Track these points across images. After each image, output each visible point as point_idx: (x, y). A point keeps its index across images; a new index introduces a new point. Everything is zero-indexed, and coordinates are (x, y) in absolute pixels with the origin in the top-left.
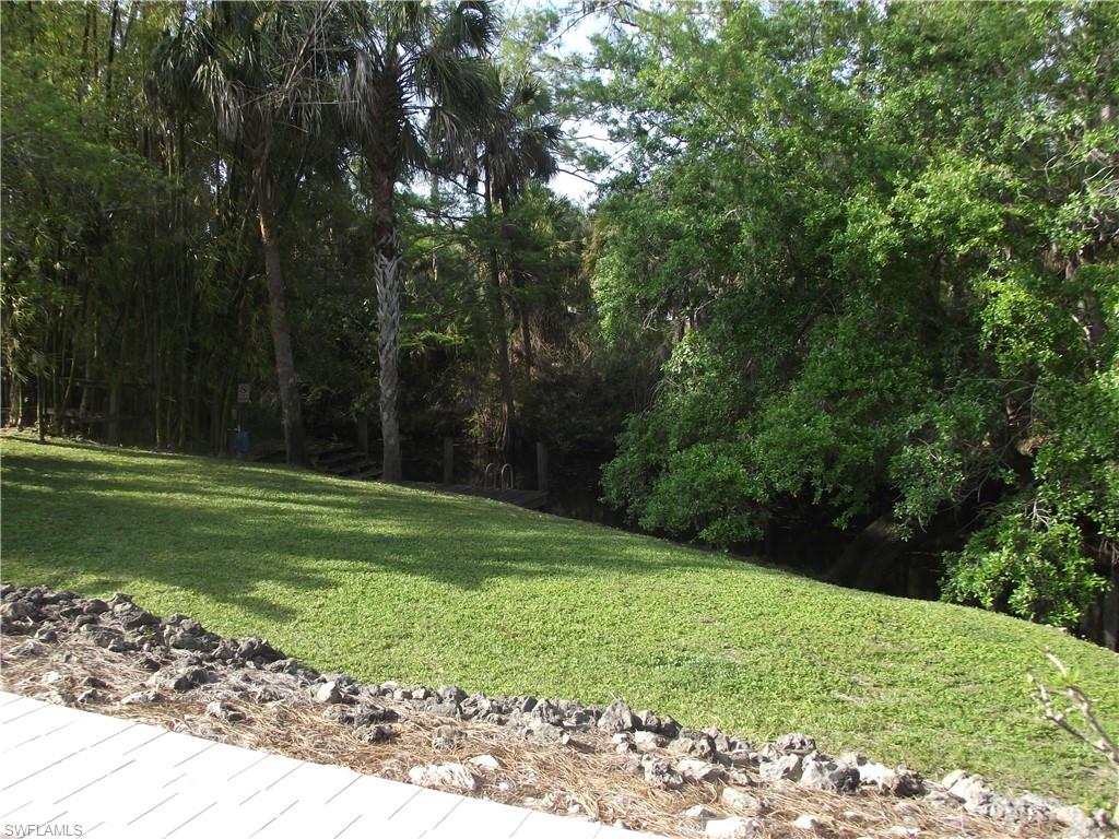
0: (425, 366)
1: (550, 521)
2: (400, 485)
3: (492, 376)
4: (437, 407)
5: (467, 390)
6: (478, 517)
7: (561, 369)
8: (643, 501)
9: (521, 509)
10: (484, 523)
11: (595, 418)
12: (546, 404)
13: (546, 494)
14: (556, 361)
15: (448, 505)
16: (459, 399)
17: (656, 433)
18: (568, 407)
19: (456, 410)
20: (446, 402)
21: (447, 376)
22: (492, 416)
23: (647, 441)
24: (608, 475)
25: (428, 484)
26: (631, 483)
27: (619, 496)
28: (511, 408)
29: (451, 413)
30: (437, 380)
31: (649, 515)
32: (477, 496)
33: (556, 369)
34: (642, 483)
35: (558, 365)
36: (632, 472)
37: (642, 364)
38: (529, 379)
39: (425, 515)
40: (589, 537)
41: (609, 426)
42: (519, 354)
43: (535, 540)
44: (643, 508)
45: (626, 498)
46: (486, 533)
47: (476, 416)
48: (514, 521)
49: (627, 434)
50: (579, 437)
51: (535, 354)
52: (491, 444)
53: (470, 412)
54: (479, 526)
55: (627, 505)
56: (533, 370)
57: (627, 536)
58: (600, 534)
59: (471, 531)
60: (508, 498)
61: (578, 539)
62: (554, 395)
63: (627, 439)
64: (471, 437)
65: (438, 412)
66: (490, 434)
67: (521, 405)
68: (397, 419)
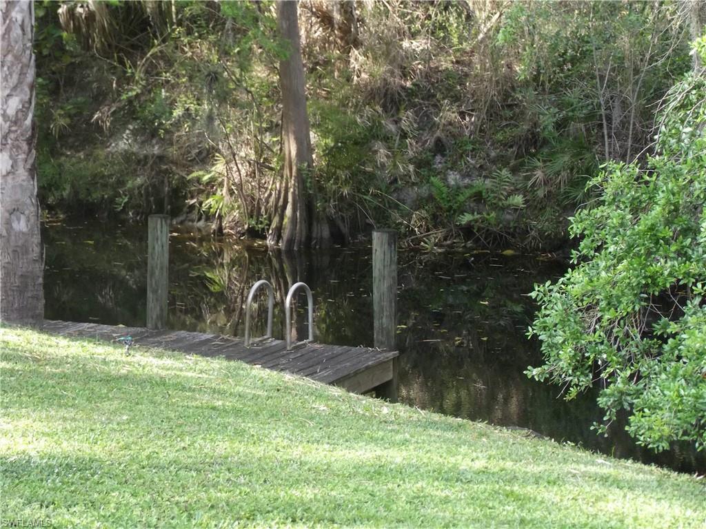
0: (97, 42)
1: (408, 422)
2: (42, 330)
3: (260, 72)
4: (124, 143)
5: (199, 101)
6: (237, 412)
7: (427, 57)
8: (637, 377)
9: (336, 391)
10: (251, 426)
11: (505, 172)
12: (386, 139)
13: (392, 354)
14: (413, 35)
15: (162, 382)
16: (178, 124)
17: (674, 212)
18: (439, 147)
19: (173, 152)
20: (149, 132)
21: (151, 71)
22: (261, 166)
23: (652, 228)
24: (552, 313)
25: (106, 329)
26: (609, 333)
27: (580, 363)
28: (305, 148)
29: (161, 158)
30: (127, 80)
31: (655, 408)
32: (229, 358)
33: (412, 55)
34: (635, 333)
35: (419, 45)
36: (612, 303)
37: (624, 42)
38: (349, 79)
39: (106, 405)
40: (509, 464)
41: (541, 193)
42: (326, 19)
43: (378, 472)
44: (638, 394)
45: (596, 369)
46: (258, 451)
47: (220, 167)
48: (325, 423)
49: (598, 212)
50: (466, 218)
51: (361, 20)
52: (254, 234)
53: (206, 157)
54: (240, 433)
55: (598, 385)
56: (357, 58)
57: (603, 465)
58: (537, 457)
59: (223, 446)
60: (306, 366)
61: (484, 471)
62: (407, 118)
63: (600, 225)
64: (208, 217)
65: (127, 156)
66: (254, 210)
67: (330, 142)
68: (32, 171)
